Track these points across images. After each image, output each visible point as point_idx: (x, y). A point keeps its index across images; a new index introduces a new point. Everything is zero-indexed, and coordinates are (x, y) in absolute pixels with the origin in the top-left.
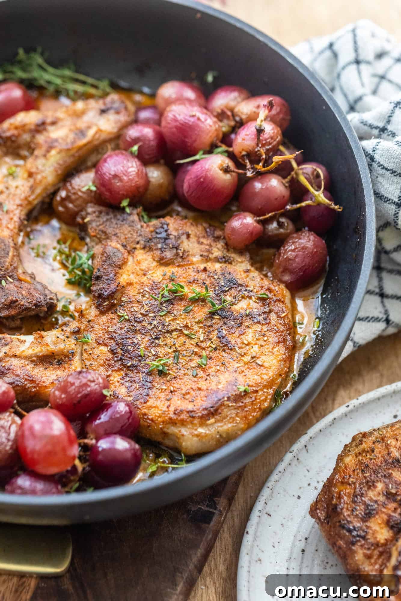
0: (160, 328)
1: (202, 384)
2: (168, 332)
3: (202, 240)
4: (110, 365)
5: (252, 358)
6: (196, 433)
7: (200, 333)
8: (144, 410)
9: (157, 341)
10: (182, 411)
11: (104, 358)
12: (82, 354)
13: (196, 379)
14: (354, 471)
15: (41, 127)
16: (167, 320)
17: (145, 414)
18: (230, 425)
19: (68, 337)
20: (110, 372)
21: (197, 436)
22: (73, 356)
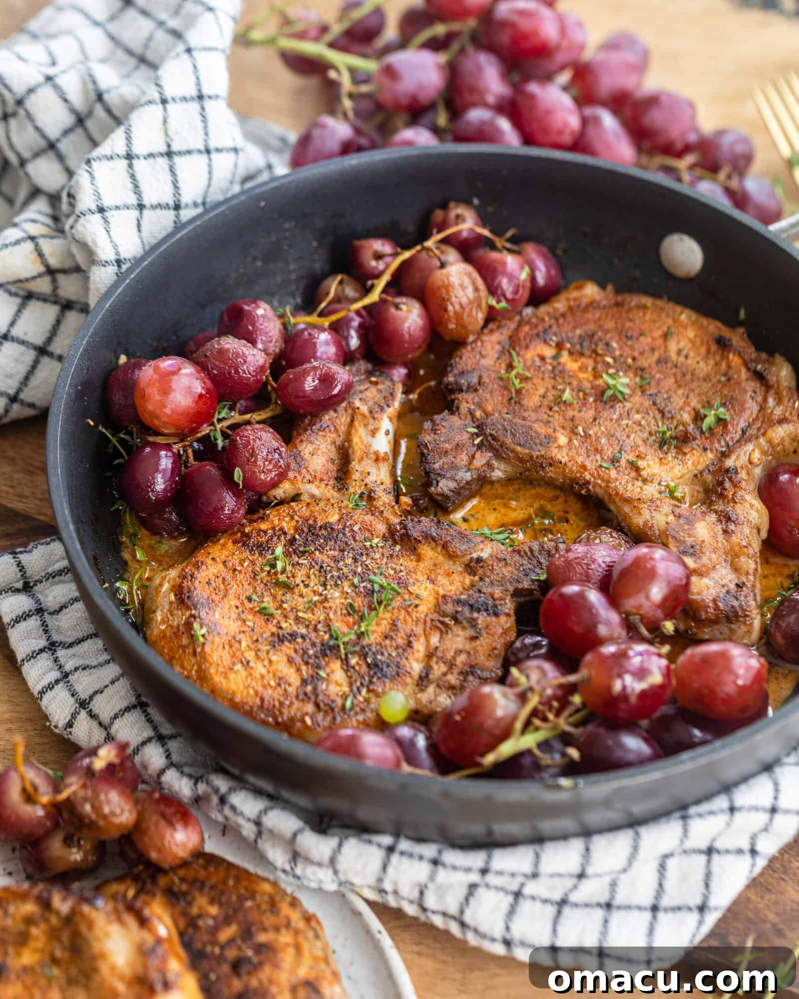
0: (334, 573)
1: (232, 601)
2: (325, 581)
3: (464, 656)
4: (308, 520)
5: (248, 662)
6: (165, 582)
9: (317, 568)
10: (198, 568)
11: (320, 517)
13: (243, 597)
15: (725, 517)
16: (346, 584)
18: (159, 618)
19: (366, 485)
20: (297, 518)
22: (339, 489)
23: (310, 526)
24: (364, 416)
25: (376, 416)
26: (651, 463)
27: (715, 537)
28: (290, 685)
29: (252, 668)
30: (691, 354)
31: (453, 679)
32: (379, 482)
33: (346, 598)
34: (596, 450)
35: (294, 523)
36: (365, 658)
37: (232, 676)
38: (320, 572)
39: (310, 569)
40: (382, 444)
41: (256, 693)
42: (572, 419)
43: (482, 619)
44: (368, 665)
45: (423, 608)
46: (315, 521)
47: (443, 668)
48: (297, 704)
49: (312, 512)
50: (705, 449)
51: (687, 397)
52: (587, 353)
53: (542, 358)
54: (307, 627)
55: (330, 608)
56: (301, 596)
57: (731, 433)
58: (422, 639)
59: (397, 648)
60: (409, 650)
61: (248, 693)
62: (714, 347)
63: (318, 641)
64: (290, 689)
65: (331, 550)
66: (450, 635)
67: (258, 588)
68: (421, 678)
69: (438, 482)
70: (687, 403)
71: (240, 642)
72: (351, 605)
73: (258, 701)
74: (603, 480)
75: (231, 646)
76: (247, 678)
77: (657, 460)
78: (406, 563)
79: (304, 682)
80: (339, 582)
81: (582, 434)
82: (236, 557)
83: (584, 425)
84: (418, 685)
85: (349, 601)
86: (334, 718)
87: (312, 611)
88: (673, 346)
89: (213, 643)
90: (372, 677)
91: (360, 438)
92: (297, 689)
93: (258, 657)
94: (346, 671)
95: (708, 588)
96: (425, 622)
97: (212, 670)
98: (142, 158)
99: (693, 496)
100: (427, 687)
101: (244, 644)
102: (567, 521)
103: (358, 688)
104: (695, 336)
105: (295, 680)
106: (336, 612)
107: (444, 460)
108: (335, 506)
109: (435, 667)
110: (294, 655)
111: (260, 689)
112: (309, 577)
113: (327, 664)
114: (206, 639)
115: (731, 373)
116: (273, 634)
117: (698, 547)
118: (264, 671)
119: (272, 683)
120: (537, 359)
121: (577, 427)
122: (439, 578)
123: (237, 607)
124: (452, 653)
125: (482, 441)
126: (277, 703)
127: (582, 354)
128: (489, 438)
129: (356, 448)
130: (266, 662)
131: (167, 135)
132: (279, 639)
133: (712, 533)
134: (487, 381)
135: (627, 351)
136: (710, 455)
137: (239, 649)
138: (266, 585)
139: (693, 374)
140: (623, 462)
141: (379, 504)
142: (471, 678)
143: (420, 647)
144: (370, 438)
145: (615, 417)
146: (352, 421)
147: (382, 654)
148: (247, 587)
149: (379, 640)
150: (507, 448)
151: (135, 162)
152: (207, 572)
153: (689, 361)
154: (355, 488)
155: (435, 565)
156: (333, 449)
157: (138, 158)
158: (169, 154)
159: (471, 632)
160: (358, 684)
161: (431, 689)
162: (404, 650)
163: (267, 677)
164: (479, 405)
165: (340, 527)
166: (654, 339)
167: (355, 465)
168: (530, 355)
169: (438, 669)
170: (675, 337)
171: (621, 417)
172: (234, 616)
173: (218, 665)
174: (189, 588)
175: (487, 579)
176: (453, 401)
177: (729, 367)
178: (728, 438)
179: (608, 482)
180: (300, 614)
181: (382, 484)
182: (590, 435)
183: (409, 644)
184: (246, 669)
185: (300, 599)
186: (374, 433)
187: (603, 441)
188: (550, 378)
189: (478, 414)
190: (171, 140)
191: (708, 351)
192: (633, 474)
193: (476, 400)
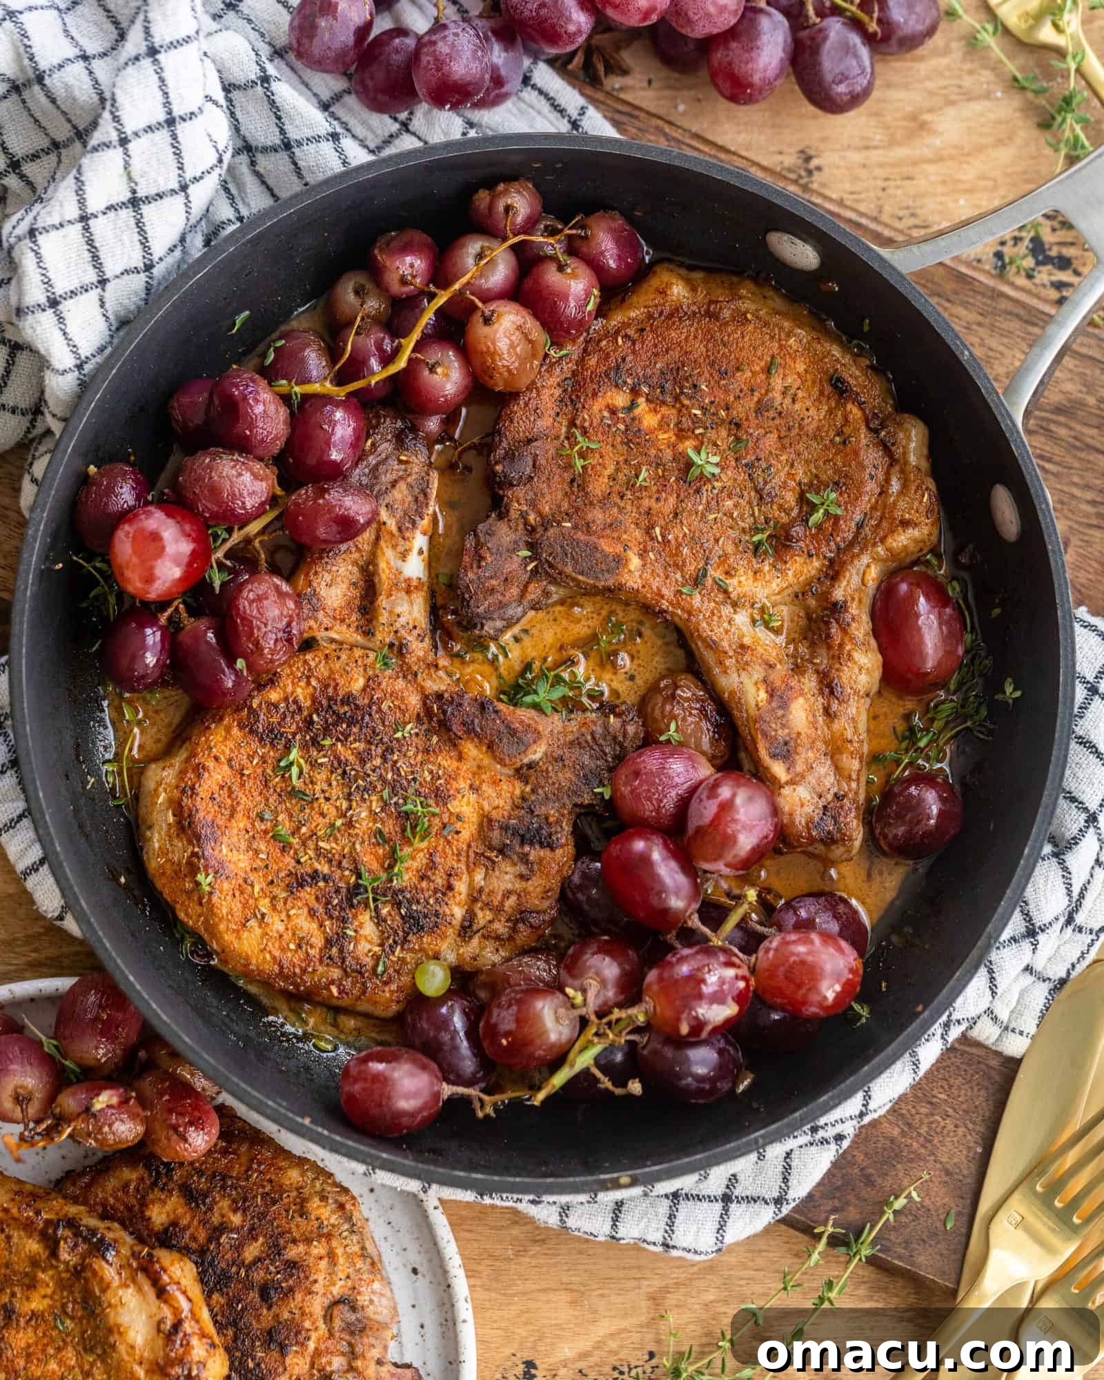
0: (360, 782)
1: (241, 823)
2: (350, 794)
3: (513, 898)
4: (327, 686)
5: (263, 915)
6: (161, 789)
7: (334, 845)
8: (226, 721)
9: (340, 771)
10: (199, 776)
11: (341, 682)
12: (364, 648)
13: (253, 815)
14: (270, 1181)
15: (828, 686)
16: (374, 798)
17: (221, 719)
18: (157, 845)
19: (396, 632)
20: (314, 682)
21: (156, 790)
22: (364, 632)
23: (329, 699)
24: (392, 535)
25: (407, 534)
26: (742, 579)
27: (814, 724)
28: (312, 947)
29: (267, 924)
30: (800, 394)
31: (501, 927)
32: (411, 626)
33: (375, 821)
34: (676, 565)
35: (310, 690)
36: (399, 909)
37: (245, 935)
38: (343, 778)
39: (332, 772)
40: (415, 568)
41: (274, 958)
42: (648, 512)
43: (535, 853)
44: (403, 917)
45: (466, 835)
46: (335, 688)
47: (489, 915)
48: (321, 969)
49: (332, 672)
50: (810, 556)
51: (792, 466)
52: (669, 399)
53: (613, 412)
54: (330, 861)
55: (357, 835)
56: (323, 815)
57: (844, 532)
58: (465, 877)
59: (436, 891)
60: (450, 894)
61: (264, 958)
62: (828, 389)
63: (342, 885)
64: (312, 952)
65: (355, 740)
66: (497, 873)
67: (271, 800)
68: (463, 927)
69: (482, 625)
70: (790, 475)
71: (252, 886)
72: (380, 832)
73: (276, 968)
74: (683, 609)
75: (242, 893)
76: (262, 938)
77: (750, 573)
78: (446, 761)
79: (329, 943)
80: (366, 796)
81: (660, 538)
82: (242, 751)
83: (663, 523)
84: (459, 935)
85: (379, 825)
86: (364, 984)
87: (336, 840)
88: (778, 383)
89: (221, 892)
90: (408, 934)
91: (388, 563)
92: (321, 950)
93: (274, 908)
94: (378, 925)
95: (802, 806)
96: (468, 856)
97: (222, 927)
98: (100, 215)
99: (792, 621)
100: (471, 938)
101: (257, 889)
102: (640, 635)
103: (391, 946)
104: (806, 371)
105: (318, 941)
106: (363, 842)
107: (491, 600)
108: (360, 663)
109: (480, 914)
110: (316, 906)
111: (277, 953)
112: (330, 785)
113: (355, 916)
114: (212, 887)
115: (847, 430)
116: (290, 874)
117: (792, 744)
118: (281, 928)
119: (292, 946)
120: (606, 414)
121: (653, 528)
122: (484, 787)
123: (248, 832)
124: (499, 898)
125: (536, 567)
126: (297, 970)
127: (663, 403)
128: (546, 566)
129: (383, 577)
130: (283, 916)
131: (130, 179)
132: (298, 882)
133: (811, 718)
134: (543, 462)
135: (721, 395)
136: (816, 563)
137: (252, 896)
138: (280, 795)
139: (801, 427)
140: (709, 582)
141: (411, 659)
142: (521, 926)
143: (461, 887)
144: (400, 563)
145: (701, 508)
146: (378, 538)
147: (418, 902)
148: (258, 799)
149: (415, 880)
150: (567, 577)
151: (91, 222)
152: (209, 782)
153: (797, 406)
154: (383, 636)
155: (479, 767)
156: (355, 570)
157: (96, 217)
158: (135, 202)
159: (522, 869)
160: (391, 941)
161: (475, 941)
162: (444, 894)
163: (285, 936)
164: (533, 504)
165: (366, 701)
166: (754, 373)
167: (383, 601)
168: (598, 405)
169: (483, 917)
170: (781, 371)
171: (708, 508)
172: (243, 845)
173: (229, 921)
174: (190, 810)
175: (540, 791)
176: (502, 498)
177: (846, 421)
178: (838, 539)
179: (690, 613)
180: (321, 844)
181: (415, 627)
182: (669, 541)
183: (450, 888)
184: (260, 926)
185: (321, 820)
186: (404, 556)
187: (685, 551)
188: (622, 443)
189: (532, 518)
190: (136, 184)
191: (821, 393)
192: (721, 597)
193: (530, 495)
